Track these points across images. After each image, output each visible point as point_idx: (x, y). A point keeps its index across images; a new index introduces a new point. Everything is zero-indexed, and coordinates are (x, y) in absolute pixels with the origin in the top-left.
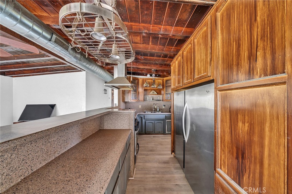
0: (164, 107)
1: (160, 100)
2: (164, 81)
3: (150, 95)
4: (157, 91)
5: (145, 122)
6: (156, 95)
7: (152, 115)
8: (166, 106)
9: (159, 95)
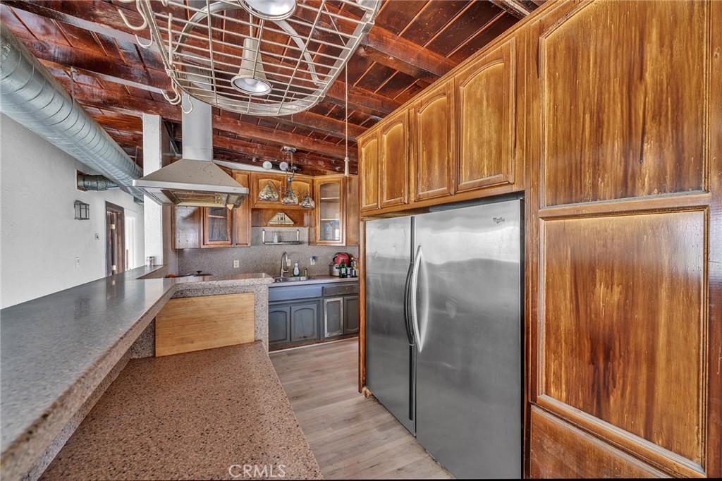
0: (313, 263)
1: (300, 243)
2: (315, 184)
3: (272, 226)
4: (292, 216)
6: (289, 226)
8: (319, 259)
9: (300, 229)
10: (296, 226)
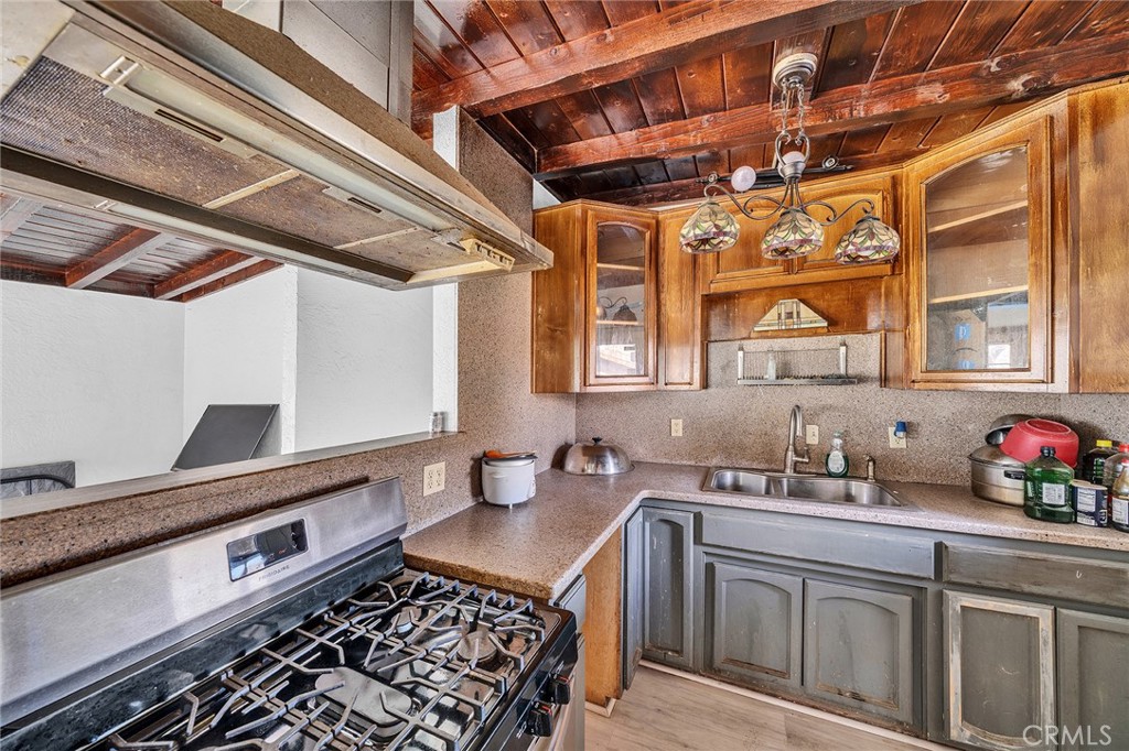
0: (897, 442)
1: (861, 379)
2: (903, 190)
3: (764, 335)
4: (822, 304)
5: (710, 569)
6: (814, 332)
7: (781, 522)
8: (925, 430)
9: (851, 338)
10: (836, 333)
